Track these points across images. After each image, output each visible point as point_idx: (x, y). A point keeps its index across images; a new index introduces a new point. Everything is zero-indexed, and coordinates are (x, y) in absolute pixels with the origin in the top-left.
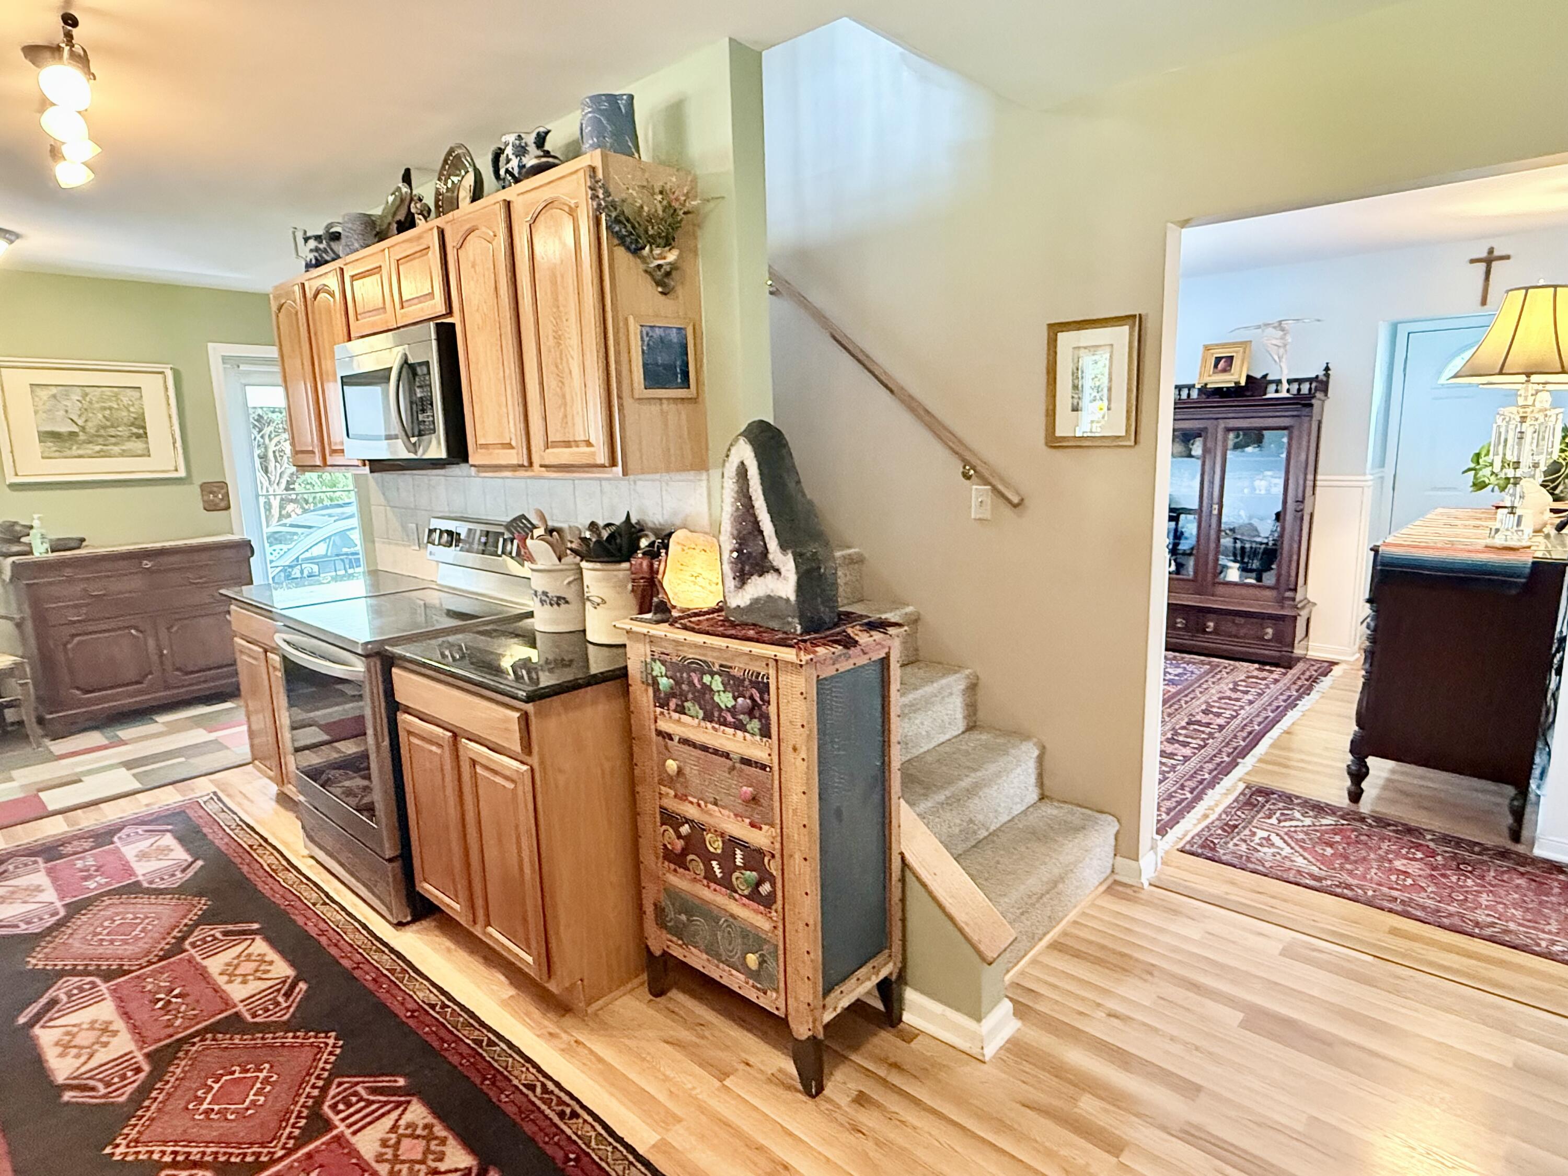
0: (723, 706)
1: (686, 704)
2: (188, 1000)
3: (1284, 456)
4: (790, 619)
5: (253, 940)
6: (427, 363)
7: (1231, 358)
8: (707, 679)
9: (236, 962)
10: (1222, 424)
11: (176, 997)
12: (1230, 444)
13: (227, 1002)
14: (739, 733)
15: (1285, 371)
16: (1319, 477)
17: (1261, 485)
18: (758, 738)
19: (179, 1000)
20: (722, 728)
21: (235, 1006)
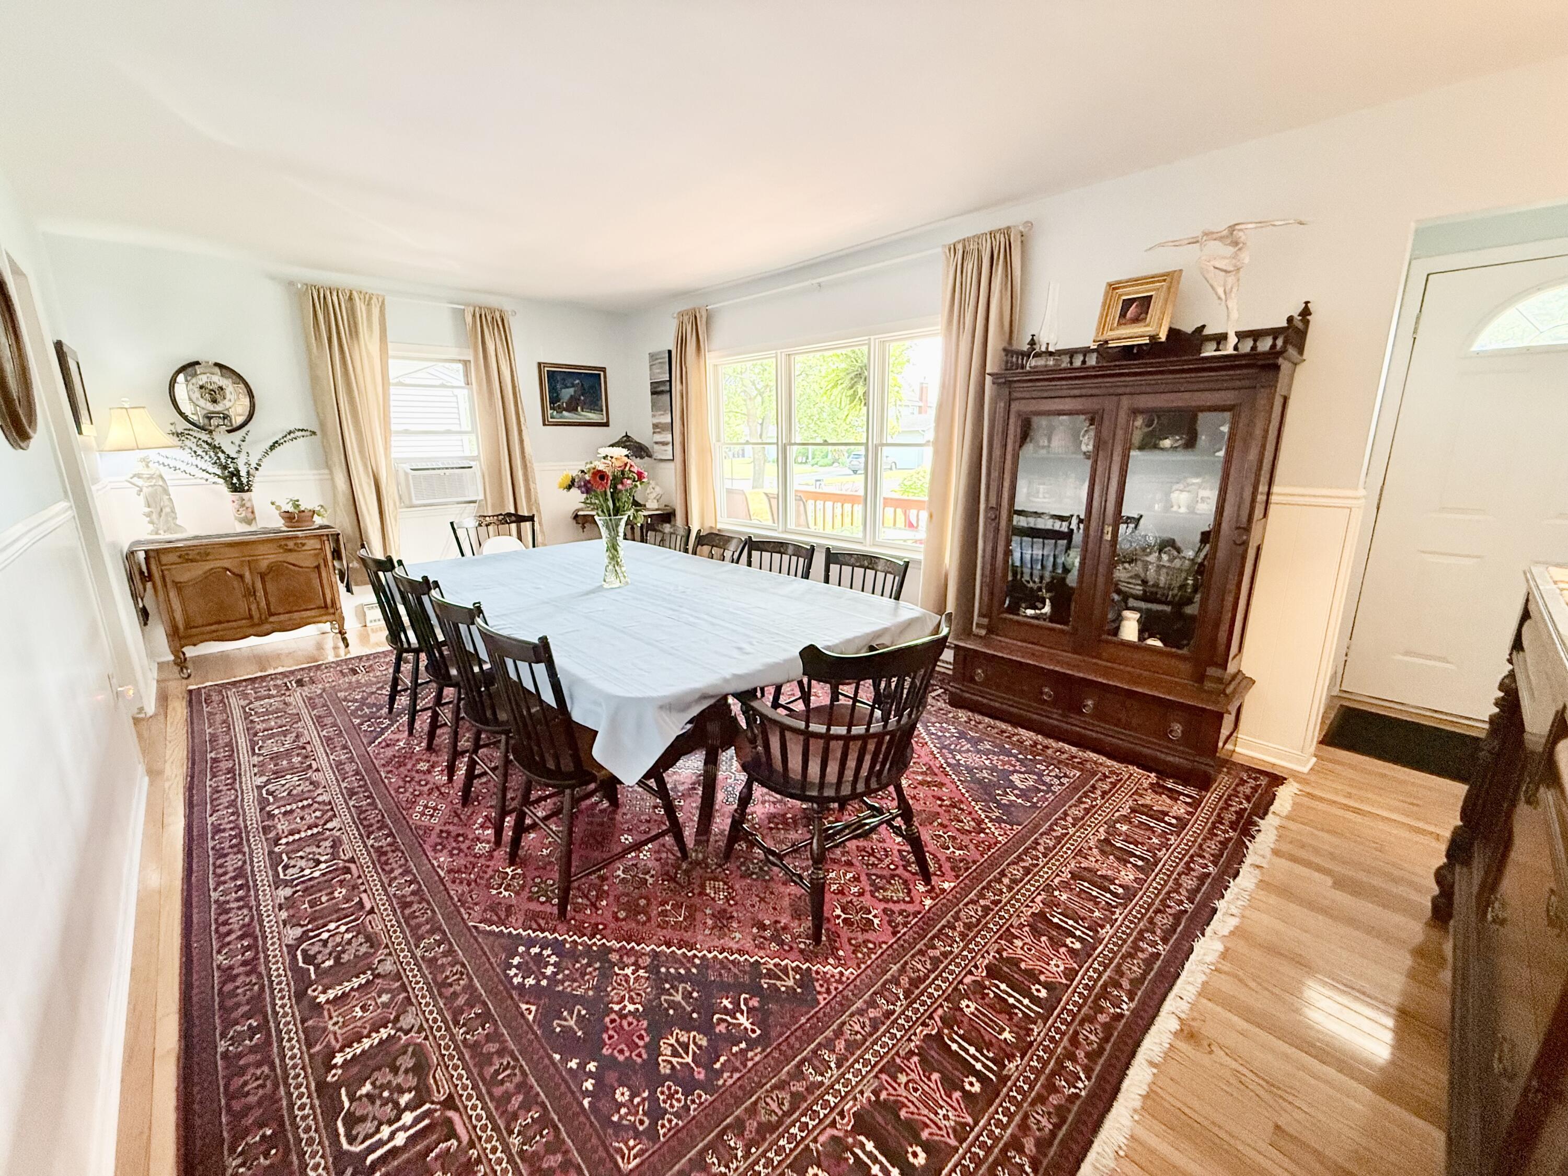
3: (1221, 454)
7: (1146, 302)
10: (1125, 402)
12: (1137, 437)
15: (1235, 315)
17: (1181, 499)
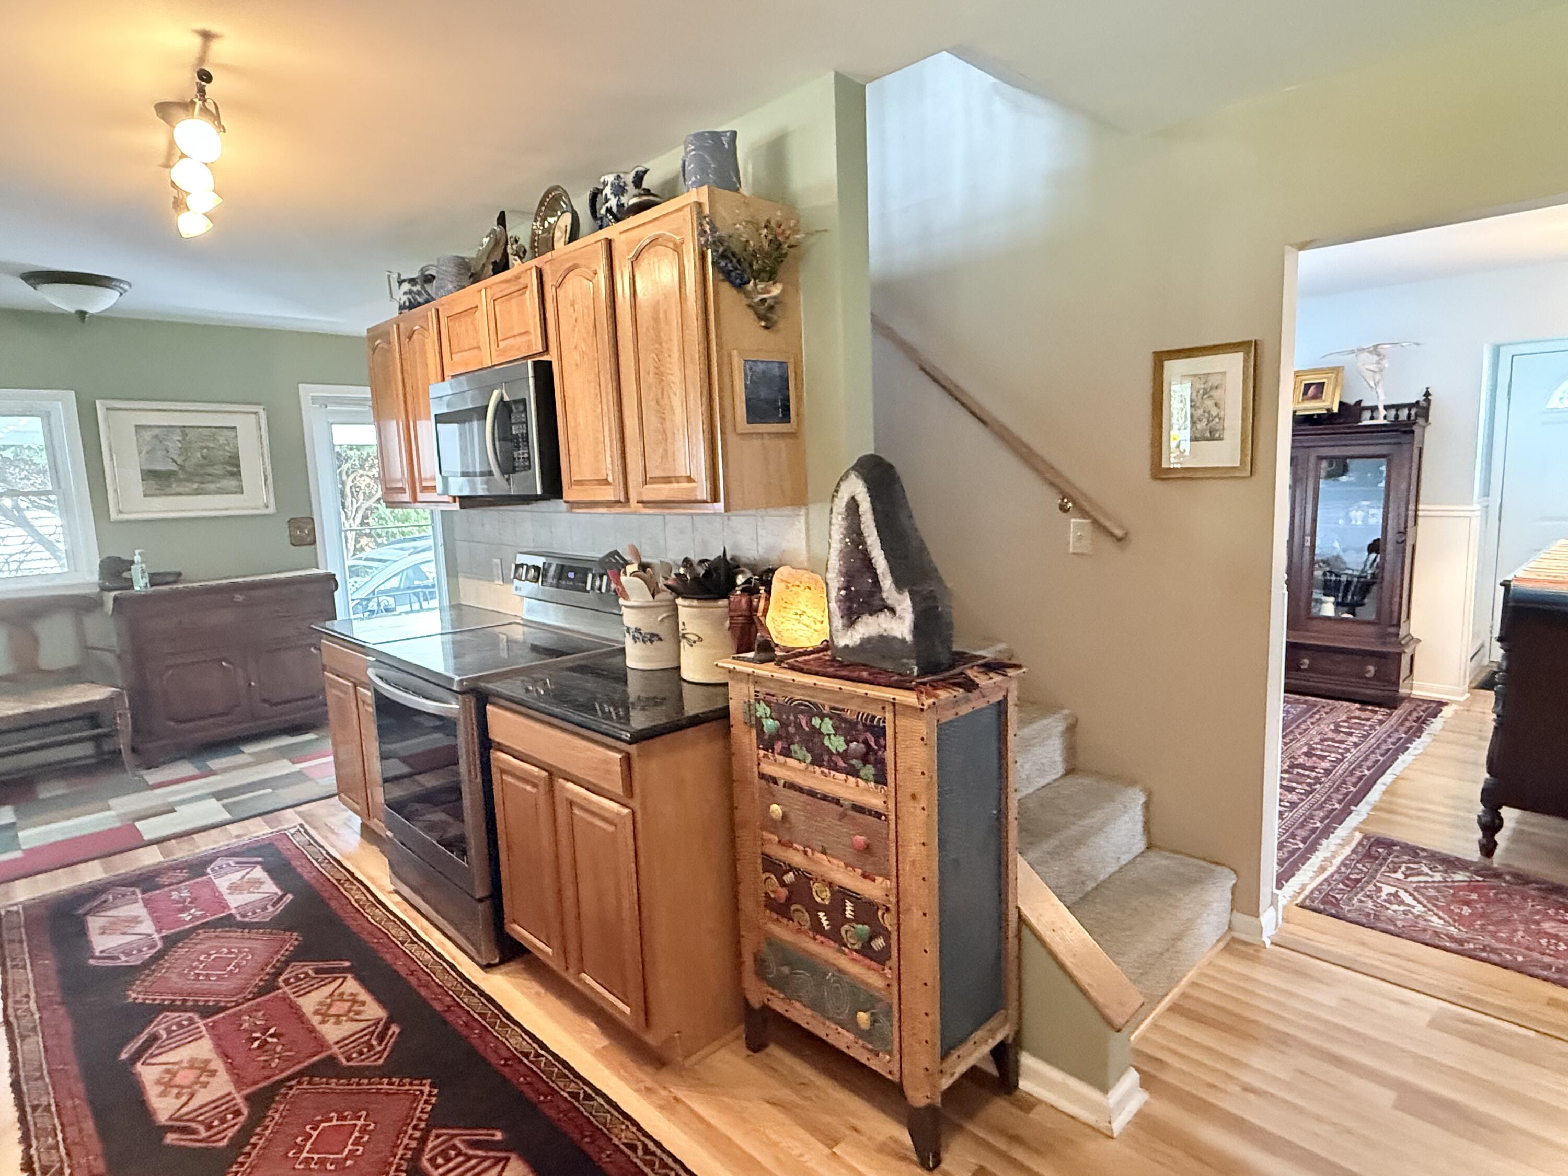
0: (834, 751)
1: (792, 747)
2: (283, 1040)
3: (1383, 485)
4: (905, 660)
5: (345, 978)
6: (524, 402)
7: (1321, 385)
8: (816, 721)
9: (329, 1001)
10: (1313, 454)
11: (272, 1036)
12: (1323, 473)
13: (320, 1043)
14: (852, 779)
15: (1382, 397)
16: (1421, 507)
17: (1357, 515)
18: (872, 784)
19: (275, 1040)
20: (832, 773)
21: (329, 1048)
